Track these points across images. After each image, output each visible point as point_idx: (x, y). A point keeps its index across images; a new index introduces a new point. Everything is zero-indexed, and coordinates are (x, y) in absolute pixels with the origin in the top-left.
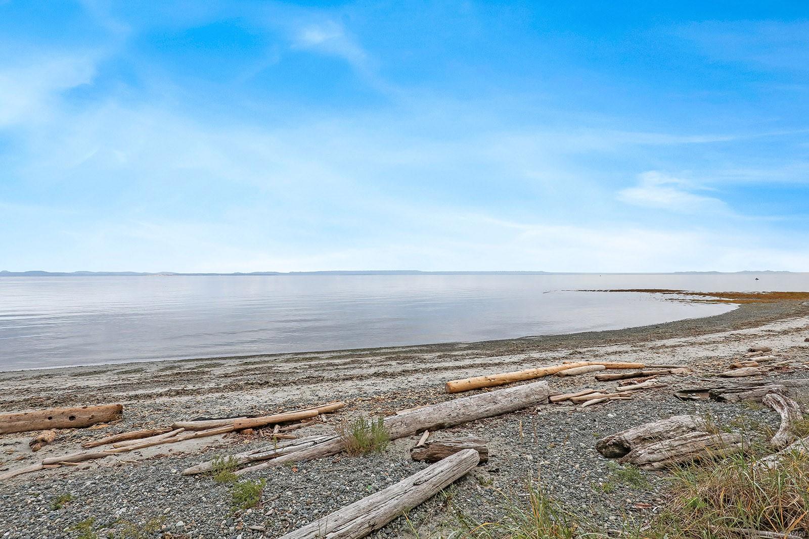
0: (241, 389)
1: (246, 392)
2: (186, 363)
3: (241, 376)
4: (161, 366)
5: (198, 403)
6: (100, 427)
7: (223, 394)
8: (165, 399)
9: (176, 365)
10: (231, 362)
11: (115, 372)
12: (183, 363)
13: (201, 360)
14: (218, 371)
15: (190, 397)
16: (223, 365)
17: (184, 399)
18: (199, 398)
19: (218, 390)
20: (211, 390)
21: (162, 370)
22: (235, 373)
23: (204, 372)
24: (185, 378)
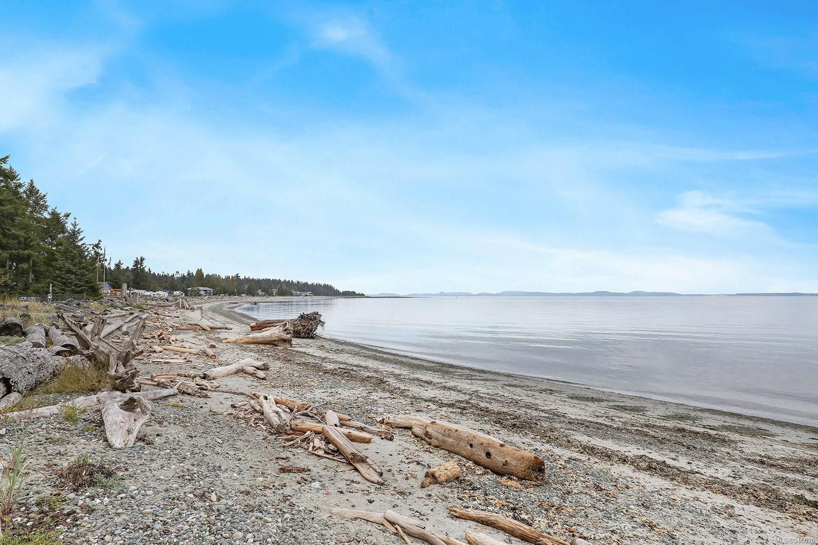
0: (781, 507)
1: (790, 522)
2: (710, 416)
3: (798, 471)
4: (671, 411)
5: (671, 504)
6: (510, 483)
7: (733, 502)
8: (626, 470)
9: (693, 414)
10: (792, 435)
11: (611, 404)
12: (707, 415)
13: (739, 416)
14: (753, 446)
15: (667, 484)
16: (772, 435)
17: (655, 482)
18: (682, 492)
19: (724, 488)
20: (712, 485)
21: (667, 418)
22: (788, 460)
23: (724, 441)
24: (687, 441)
